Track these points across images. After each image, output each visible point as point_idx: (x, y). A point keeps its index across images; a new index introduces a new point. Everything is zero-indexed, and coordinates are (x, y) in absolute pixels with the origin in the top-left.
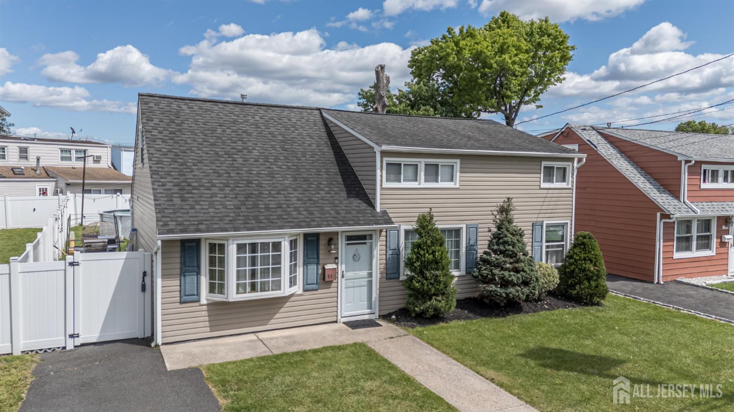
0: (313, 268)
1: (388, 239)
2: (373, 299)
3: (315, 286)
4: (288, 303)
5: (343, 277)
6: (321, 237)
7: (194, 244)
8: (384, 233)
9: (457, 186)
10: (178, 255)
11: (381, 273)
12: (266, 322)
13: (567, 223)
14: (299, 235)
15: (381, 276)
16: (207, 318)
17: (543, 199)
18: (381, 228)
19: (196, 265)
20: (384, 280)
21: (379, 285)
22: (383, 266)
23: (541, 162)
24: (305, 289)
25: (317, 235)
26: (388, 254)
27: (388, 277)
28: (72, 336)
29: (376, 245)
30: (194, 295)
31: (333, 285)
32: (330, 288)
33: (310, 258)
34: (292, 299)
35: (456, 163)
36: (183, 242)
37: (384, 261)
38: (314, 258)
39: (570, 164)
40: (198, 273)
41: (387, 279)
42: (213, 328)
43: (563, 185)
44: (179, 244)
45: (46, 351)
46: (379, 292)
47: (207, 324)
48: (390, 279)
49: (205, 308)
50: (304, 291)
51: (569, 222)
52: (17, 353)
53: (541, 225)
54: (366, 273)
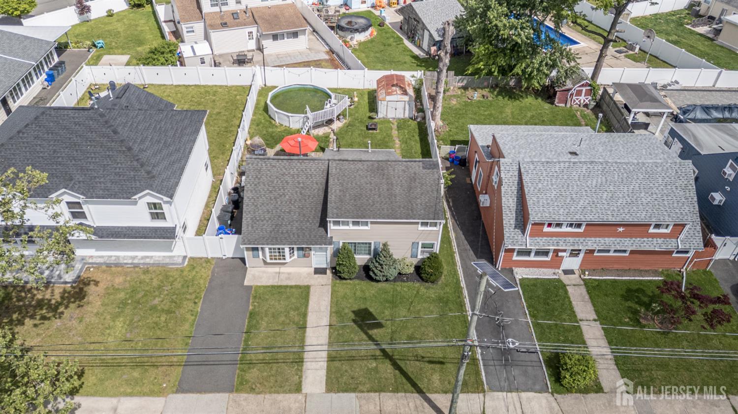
0: (301, 252)
1: (334, 245)
2: (328, 262)
3: (302, 257)
5: (314, 254)
9: (369, 229)
17: (420, 234)
18: (331, 241)
20: (332, 257)
22: (332, 252)
26: (334, 249)
28: (224, 256)
29: (329, 246)
31: (310, 256)
32: (308, 258)
43: (435, 228)
46: (330, 260)
50: (298, 258)
51: (436, 243)
52: (209, 258)
53: (418, 243)
54: (325, 253)
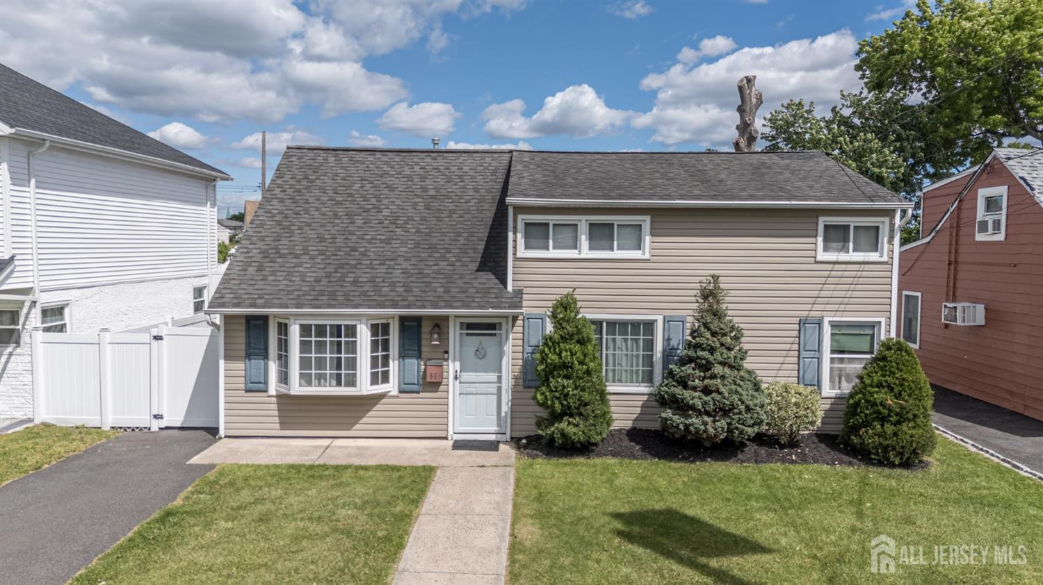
0: (412, 363)
1: (526, 331)
2: (503, 414)
3: (415, 387)
4: (378, 406)
5: (456, 378)
6: (424, 323)
7: (261, 322)
8: (519, 323)
9: (647, 256)
10: (243, 334)
11: (515, 378)
12: (349, 426)
13: (880, 322)
14: (393, 317)
15: (515, 382)
16: (276, 413)
17: (823, 280)
18: (515, 315)
19: (262, 347)
20: (521, 388)
21: (512, 395)
22: (517, 369)
23: (817, 217)
24: (402, 390)
25: (418, 320)
26: (525, 351)
27: (528, 383)
28: (156, 417)
29: (507, 338)
30: (261, 383)
31: (442, 388)
32: (437, 391)
33: (408, 350)
34: (384, 401)
35: (645, 221)
36: (249, 319)
37: (520, 362)
38: (414, 350)
39: (887, 220)
40: (266, 357)
41: (525, 387)
42: (283, 425)
43: (873, 256)
44: (244, 321)
45: (133, 430)
46: (512, 405)
47: (277, 420)
48: (529, 387)
49: (274, 400)
50: (401, 392)
51: (883, 320)
52: (106, 428)
53: (820, 324)
54: (493, 377)
